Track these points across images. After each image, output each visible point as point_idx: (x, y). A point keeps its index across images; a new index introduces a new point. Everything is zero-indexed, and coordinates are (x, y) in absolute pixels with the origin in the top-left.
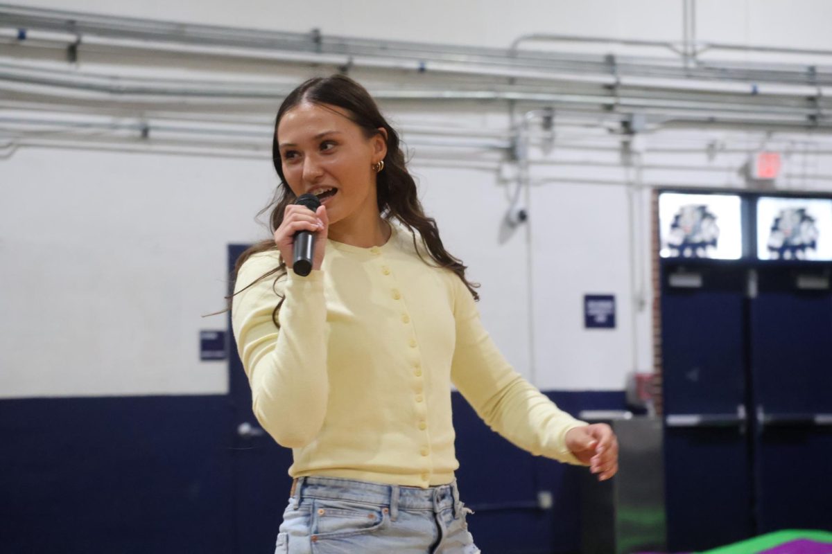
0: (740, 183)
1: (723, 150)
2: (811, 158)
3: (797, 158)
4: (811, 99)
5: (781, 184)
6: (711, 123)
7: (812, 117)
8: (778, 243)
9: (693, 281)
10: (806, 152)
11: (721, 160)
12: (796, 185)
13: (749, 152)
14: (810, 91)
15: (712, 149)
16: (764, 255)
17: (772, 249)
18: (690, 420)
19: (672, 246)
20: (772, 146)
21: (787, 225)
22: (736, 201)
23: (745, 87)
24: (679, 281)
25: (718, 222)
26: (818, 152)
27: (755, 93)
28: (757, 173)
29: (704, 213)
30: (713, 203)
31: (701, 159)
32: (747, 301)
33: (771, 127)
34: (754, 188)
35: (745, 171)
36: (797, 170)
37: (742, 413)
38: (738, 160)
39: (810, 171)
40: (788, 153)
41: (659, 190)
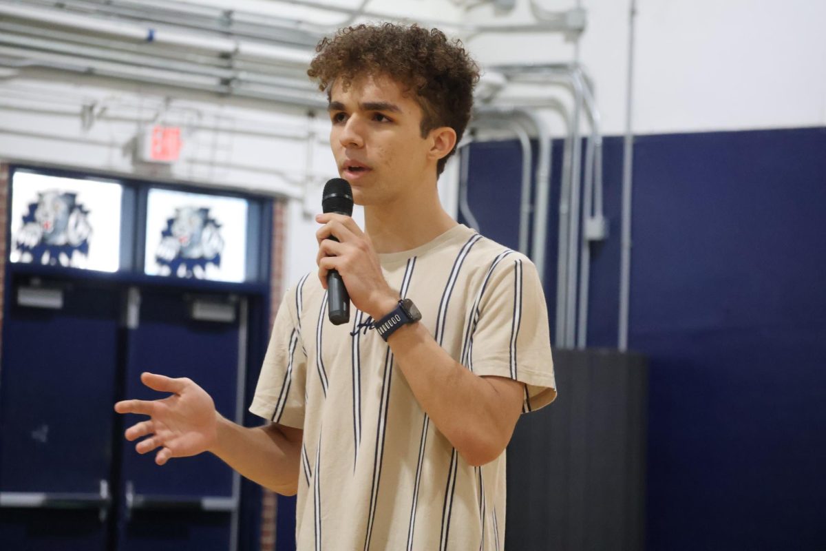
0: (124, 165)
1: (102, 116)
2: (223, 139)
3: (205, 137)
4: (225, 56)
5: (180, 171)
6: (88, 75)
7: (226, 82)
8: (170, 255)
9: (53, 300)
10: (216, 130)
11: (100, 130)
12: (201, 175)
13: (138, 122)
14: (226, 45)
15: (88, 113)
16: (152, 269)
17: (161, 261)
18: (32, 499)
19: (23, 248)
20: (172, 117)
21: (184, 229)
22: (115, 191)
23: (139, 31)
24: (29, 298)
25: (91, 218)
26: (232, 132)
27: (150, 39)
28: (148, 154)
29: (72, 204)
30: (86, 190)
31: (72, 127)
32: (123, 332)
33: (171, 90)
34: (143, 173)
35: (133, 148)
36: (203, 154)
37: (104, 491)
38: (124, 133)
39: (221, 156)
40: (194, 129)
41: (14, 166)
